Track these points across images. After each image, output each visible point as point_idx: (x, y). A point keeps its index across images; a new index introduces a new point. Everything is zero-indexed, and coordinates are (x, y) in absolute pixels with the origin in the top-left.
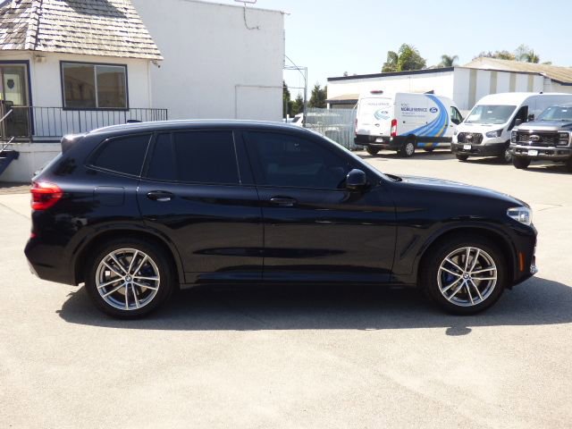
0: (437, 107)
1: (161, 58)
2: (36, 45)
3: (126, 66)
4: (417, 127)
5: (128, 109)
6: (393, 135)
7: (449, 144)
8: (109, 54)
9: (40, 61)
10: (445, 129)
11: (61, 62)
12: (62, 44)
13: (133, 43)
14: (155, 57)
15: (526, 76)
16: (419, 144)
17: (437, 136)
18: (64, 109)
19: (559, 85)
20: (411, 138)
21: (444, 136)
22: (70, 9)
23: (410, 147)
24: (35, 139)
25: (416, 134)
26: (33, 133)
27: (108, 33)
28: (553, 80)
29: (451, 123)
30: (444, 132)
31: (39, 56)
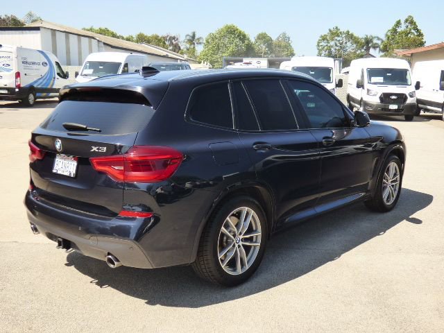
0: (46, 61)
4: (35, 79)
6: (18, 86)
7: (58, 94)
10: (54, 81)
15: (87, 39)
16: (38, 94)
17: (49, 87)
19: (110, 48)
20: (31, 89)
21: (54, 87)
23: (31, 97)
25: (35, 86)
28: (104, 44)
29: (57, 76)
30: (53, 84)
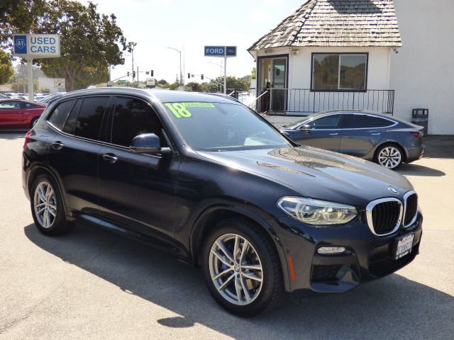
1: (400, 44)
2: (293, 41)
3: (367, 54)
5: (365, 91)
8: (352, 44)
9: (295, 54)
11: (313, 54)
12: (314, 39)
13: (377, 33)
14: (394, 44)
18: (312, 90)
22: (334, 11)
24: (287, 113)
26: (287, 109)
27: (359, 27)
31: (295, 50)
